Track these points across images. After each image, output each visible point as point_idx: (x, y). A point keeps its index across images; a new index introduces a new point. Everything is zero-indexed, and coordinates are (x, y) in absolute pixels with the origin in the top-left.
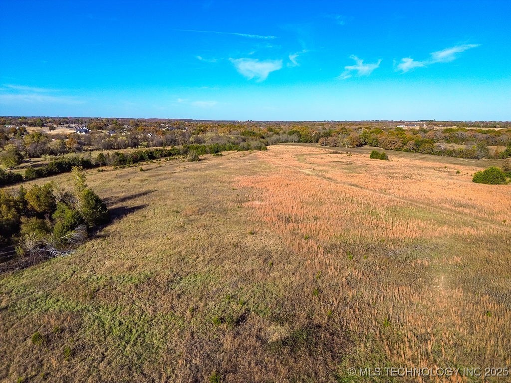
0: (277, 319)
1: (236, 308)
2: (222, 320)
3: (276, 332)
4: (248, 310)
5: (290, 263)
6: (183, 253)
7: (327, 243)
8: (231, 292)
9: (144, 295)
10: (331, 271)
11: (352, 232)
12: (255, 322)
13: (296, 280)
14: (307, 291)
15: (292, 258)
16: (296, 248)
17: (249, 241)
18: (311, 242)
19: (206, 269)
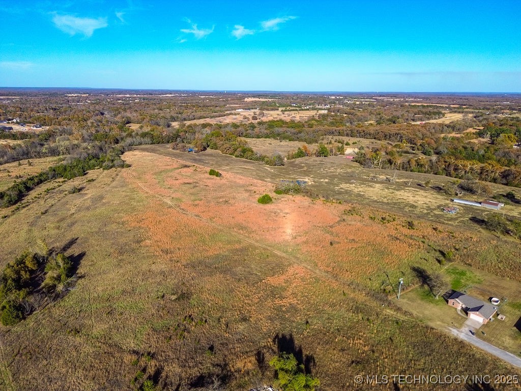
0: (173, 294)
1: (160, 294)
2: (158, 298)
3: (174, 297)
4: (164, 294)
5: (173, 275)
6: (129, 278)
7: (184, 263)
8: (157, 290)
9: (127, 296)
10: (187, 276)
11: (194, 255)
12: (167, 296)
13: (176, 281)
14: (180, 284)
15: (173, 273)
16: (173, 268)
17: (153, 267)
18: (179, 264)
19: (143, 284)
